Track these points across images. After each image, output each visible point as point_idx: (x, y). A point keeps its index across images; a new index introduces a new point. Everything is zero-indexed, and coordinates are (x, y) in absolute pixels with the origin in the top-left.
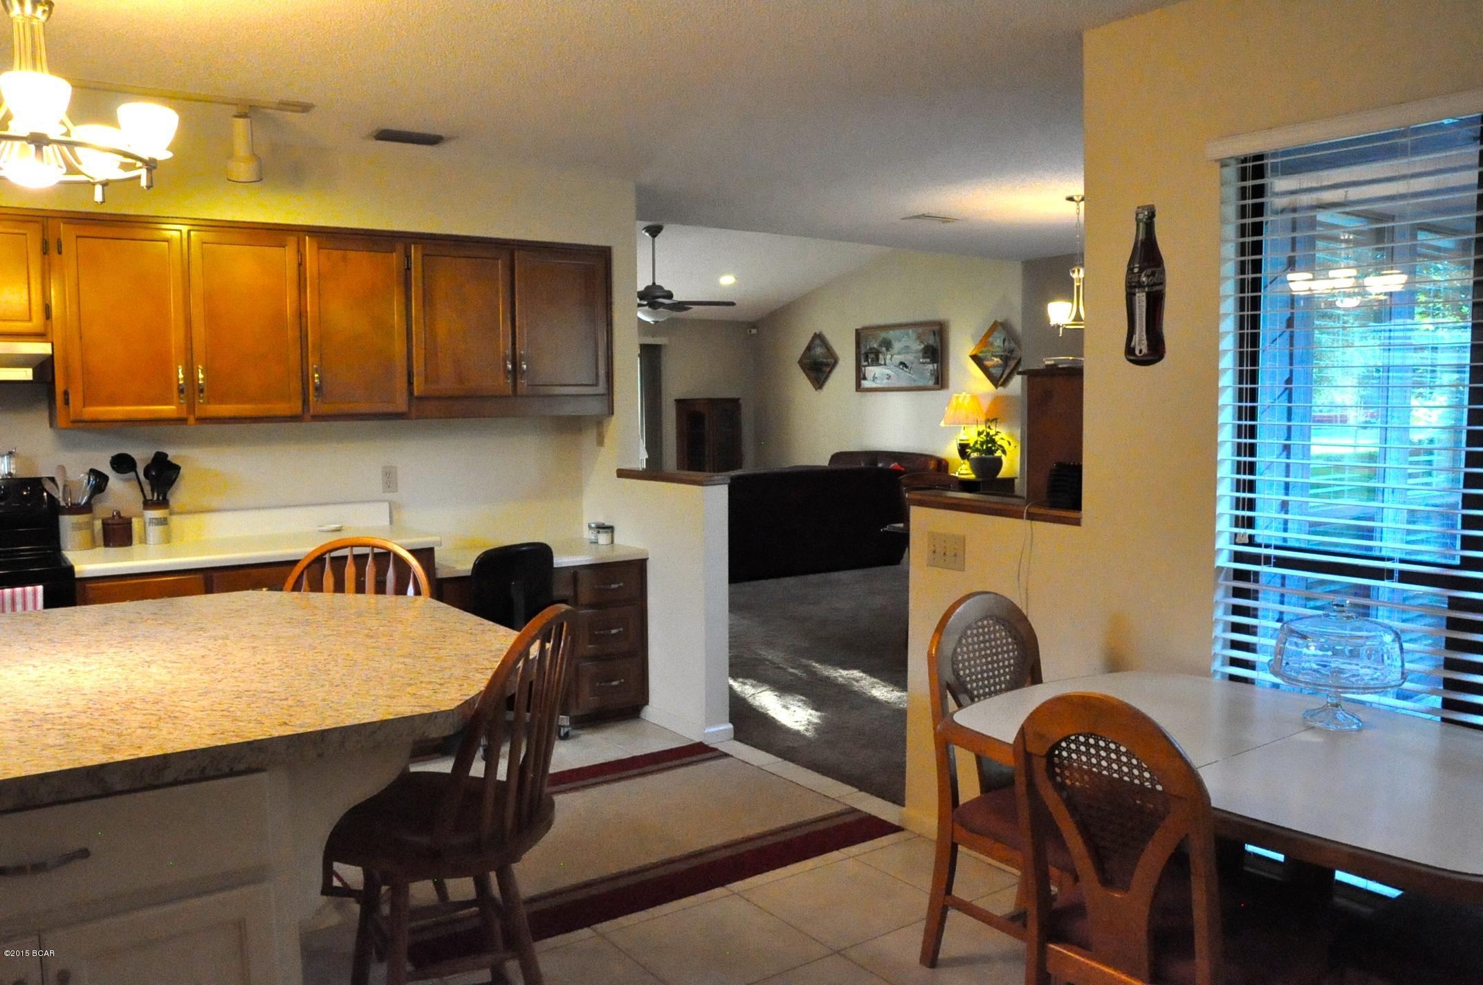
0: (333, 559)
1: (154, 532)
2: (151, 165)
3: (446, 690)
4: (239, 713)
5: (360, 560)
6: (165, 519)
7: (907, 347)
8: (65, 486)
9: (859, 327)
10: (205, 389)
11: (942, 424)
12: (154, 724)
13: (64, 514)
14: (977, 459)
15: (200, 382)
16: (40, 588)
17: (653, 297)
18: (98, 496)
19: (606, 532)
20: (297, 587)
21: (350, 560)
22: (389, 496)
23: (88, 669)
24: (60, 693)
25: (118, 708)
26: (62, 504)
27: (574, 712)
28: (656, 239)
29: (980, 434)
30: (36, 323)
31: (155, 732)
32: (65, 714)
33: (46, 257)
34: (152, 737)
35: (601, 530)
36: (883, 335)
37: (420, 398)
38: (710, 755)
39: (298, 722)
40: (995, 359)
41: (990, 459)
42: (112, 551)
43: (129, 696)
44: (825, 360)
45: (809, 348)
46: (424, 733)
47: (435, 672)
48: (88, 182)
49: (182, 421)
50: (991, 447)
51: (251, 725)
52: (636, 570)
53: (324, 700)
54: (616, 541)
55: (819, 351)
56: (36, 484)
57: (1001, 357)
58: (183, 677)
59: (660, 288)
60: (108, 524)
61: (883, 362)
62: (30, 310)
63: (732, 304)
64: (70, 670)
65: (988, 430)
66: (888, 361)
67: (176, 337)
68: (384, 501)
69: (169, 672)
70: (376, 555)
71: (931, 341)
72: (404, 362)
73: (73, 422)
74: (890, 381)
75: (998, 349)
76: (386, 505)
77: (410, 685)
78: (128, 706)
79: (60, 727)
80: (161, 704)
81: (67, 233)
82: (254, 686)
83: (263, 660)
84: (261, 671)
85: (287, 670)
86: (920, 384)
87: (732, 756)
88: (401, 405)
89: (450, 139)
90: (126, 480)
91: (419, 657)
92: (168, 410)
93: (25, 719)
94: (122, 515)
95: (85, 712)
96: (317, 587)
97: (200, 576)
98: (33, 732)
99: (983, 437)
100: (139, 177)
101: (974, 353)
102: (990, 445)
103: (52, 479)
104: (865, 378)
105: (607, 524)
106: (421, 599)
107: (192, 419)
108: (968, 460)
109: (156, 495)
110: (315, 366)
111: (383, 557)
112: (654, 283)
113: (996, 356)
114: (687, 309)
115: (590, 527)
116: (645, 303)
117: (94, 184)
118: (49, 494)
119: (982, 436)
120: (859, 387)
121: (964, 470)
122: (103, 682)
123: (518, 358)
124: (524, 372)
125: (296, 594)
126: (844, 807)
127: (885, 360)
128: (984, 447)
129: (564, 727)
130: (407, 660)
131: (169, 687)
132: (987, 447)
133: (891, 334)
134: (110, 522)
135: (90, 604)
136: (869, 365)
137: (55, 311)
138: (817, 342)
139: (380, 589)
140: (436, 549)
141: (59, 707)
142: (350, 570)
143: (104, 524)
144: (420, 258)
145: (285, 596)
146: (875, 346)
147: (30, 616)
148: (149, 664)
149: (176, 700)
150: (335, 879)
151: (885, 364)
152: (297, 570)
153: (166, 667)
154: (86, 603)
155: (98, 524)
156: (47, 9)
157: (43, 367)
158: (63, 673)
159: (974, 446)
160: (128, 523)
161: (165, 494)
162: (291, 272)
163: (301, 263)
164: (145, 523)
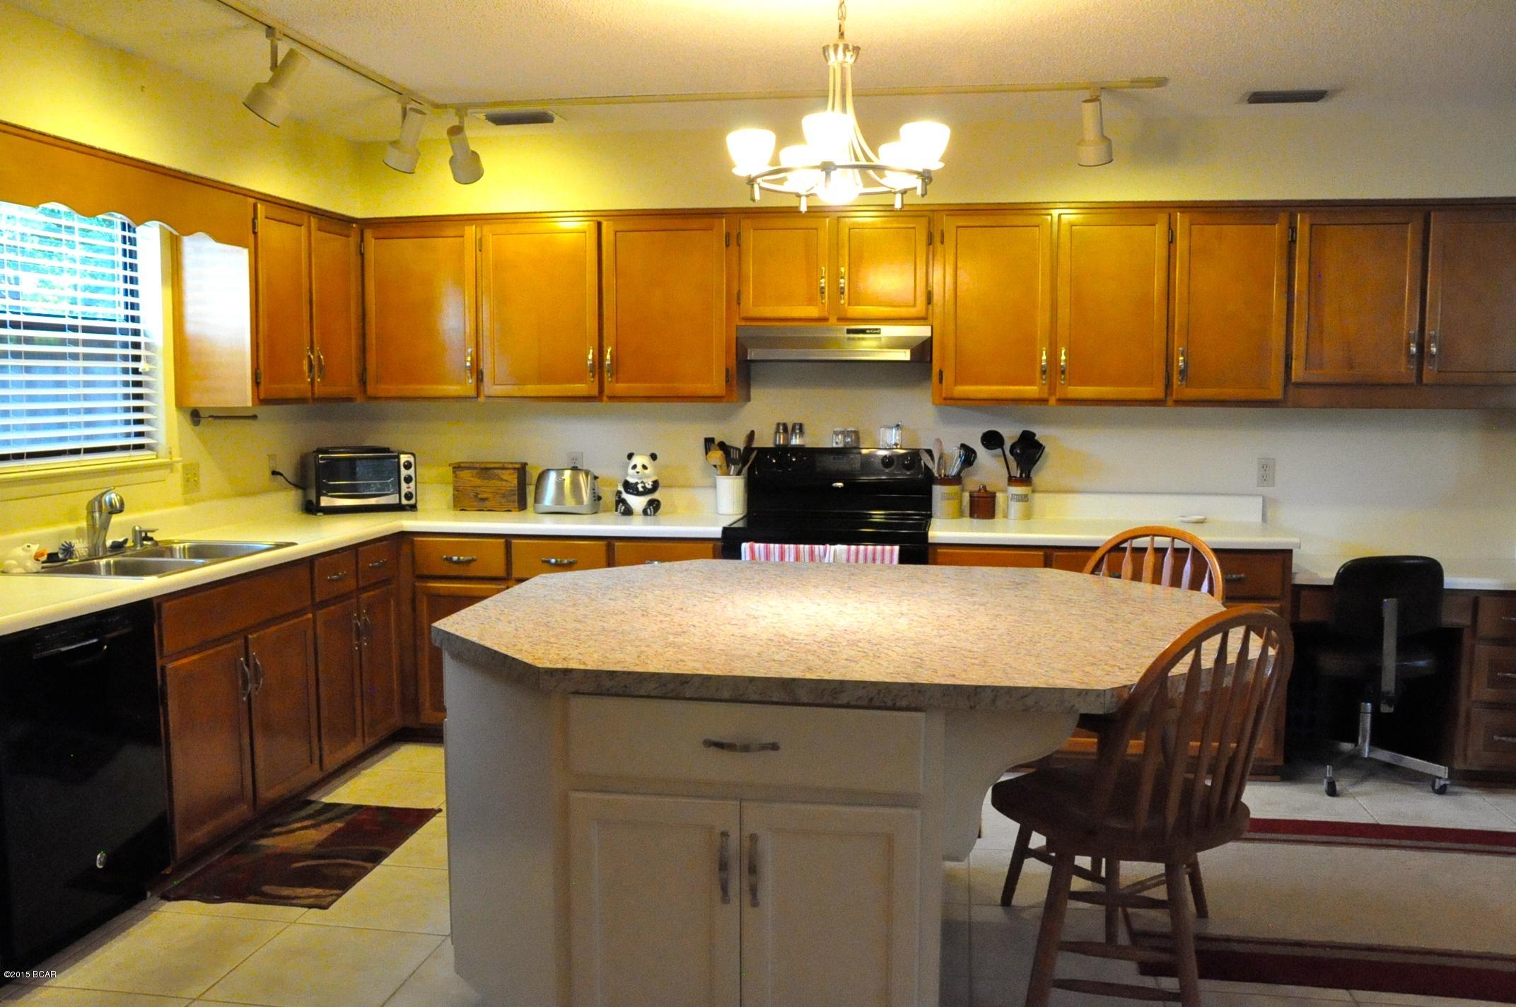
1: (1015, 508)
2: (925, 175)
6: (1026, 496)
8: (941, 458)
10: (1067, 370)
13: (935, 484)
15: (1062, 364)
16: (897, 548)
18: (966, 470)
21: (1149, 550)
22: (1266, 490)
25: (845, 644)
26: (936, 475)
30: (920, 308)
33: (931, 246)
37: (1298, 385)
42: (976, 522)
43: (862, 637)
49: (1043, 401)
56: (914, 457)
60: (974, 497)
62: (915, 297)
67: (1042, 319)
68: (1257, 495)
72: (1282, 343)
73: (945, 399)
76: (1260, 500)
78: (854, 643)
81: (949, 224)
85: (1004, 636)
88: (1276, 392)
89: (1335, 92)
90: (996, 456)
92: (1031, 390)
94: (988, 489)
103: (929, 452)
107: (1053, 401)
109: (1019, 472)
110: (1180, 349)
117: (895, 193)
118: (925, 466)
123: (1426, 339)
124: (1433, 356)
125: (1094, 576)
129: (1440, 778)
134: (976, 494)
137: (937, 297)
140: (1294, 551)
142: (1149, 559)
143: (971, 496)
144: (1307, 228)
147: (887, 569)
152: (1097, 555)
155: (966, 496)
156: (854, 53)
157: (923, 350)
160: (993, 497)
161: (1029, 472)
162: (1160, 251)
163: (1171, 241)
164: (1008, 498)
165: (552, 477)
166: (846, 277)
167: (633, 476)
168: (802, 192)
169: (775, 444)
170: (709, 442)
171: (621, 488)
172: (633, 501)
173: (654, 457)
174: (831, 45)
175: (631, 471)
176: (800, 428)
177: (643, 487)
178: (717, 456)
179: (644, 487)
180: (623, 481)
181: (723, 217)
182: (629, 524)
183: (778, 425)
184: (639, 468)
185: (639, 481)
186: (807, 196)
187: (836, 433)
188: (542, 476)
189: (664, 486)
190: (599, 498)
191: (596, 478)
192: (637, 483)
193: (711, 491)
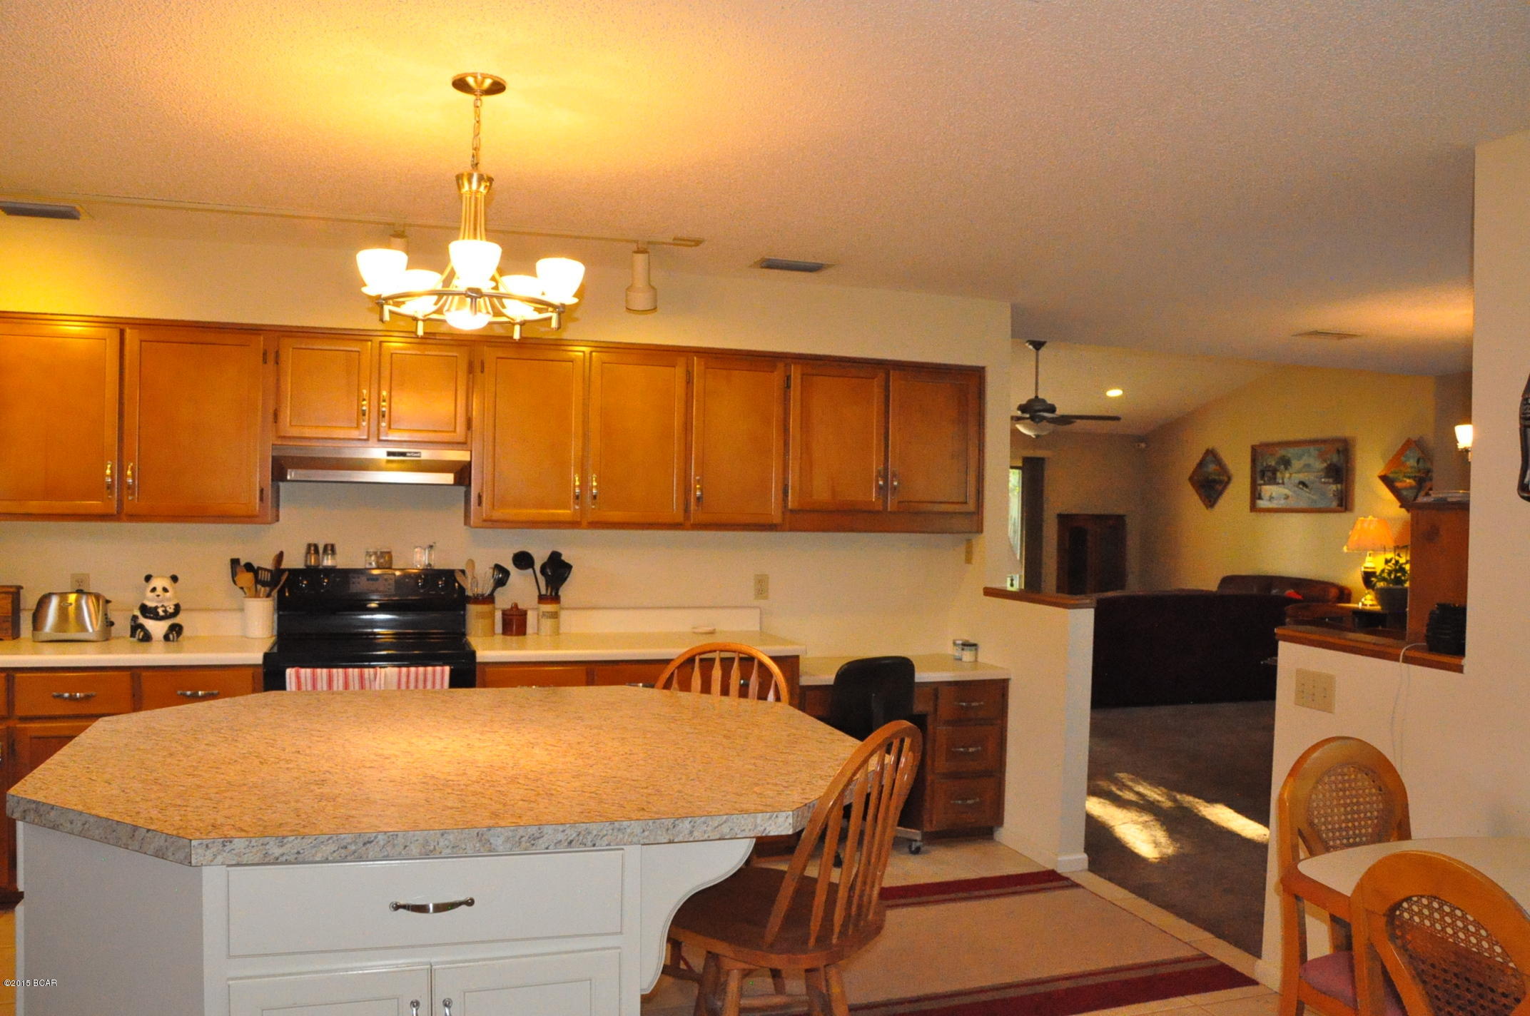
0: (701, 660)
1: (547, 624)
2: (562, 310)
3: (789, 792)
4: (605, 796)
5: (727, 664)
6: (556, 613)
7: (1308, 466)
8: (473, 578)
9: (1256, 442)
10: (598, 497)
11: (1345, 549)
12: (533, 799)
13: (471, 603)
14: (1382, 589)
15: (593, 488)
16: (447, 669)
17: (1034, 410)
18: (499, 590)
19: (971, 650)
20: (667, 686)
21: (717, 663)
22: (762, 603)
23: (482, 745)
24: (459, 763)
25: (505, 782)
26: (470, 594)
27: (928, 828)
28: (1040, 352)
29: (1387, 562)
30: (459, 433)
31: (532, 805)
32: (462, 783)
33: (471, 376)
34: (531, 810)
35: (966, 648)
36: (1281, 452)
37: (793, 511)
38: (1061, 883)
39: (655, 809)
40: (1408, 481)
41: (1401, 589)
42: (509, 639)
43: (514, 772)
44: (1216, 477)
45: (1201, 464)
46: (765, 829)
47: (782, 774)
48: (510, 323)
49: (575, 524)
50: (1399, 577)
51: (614, 808)
52: (998, 689)
53: (679, 792)
54: (980, 659)
55: (1212, 467)
56: (449, 575)
57: (1414, 478)
58: (561, 759)
59: (1043, 401)
60: (507, 615)
61: (1280, 481)
62: (455, 421)
63: (1116, 419)
64: (469, 744)
65: (1397, 558)
66: (1286, 480)
67: (574, 448)
68: (755, 607)
69: (549, 754)
70: (741, 659)
71: (1335, 458)
72: (781, 476)
73: (485, 521)
74: (1288, 501)
75: (1409, 470)
76: (758, 611)
77: (757, 785)
78: (513, 780)
79: (458, 793)
80: (539, 782)
81: (489, 354)
82: (619, 774)
83: (631, 750)
84: (627, 761)
85: (650, 761)
86: (1321, 505)
87: (1083, 887)
88: (776, 516)
89: (829, 266)
90: (527, 576)
91: (770, 760)
92: (565, 513)
93: (431, 782)
94: (520, 607)
95: (478, 782)
96: (685, 686)
97: (583, 668)
98: (437, 794)
99: (1391, 566)
100: (550, 319)
101: (1383, 474)
102: (1399, 575)
103: (463, 572)
104: (1260, 498)
105: (972, 641)
106: (779, 704)
107: (583, 522)
108: (1373, 590)
109: (549, 590)
110: (698, 478)
111: (748, 660)
112: (1037, 397)
113: (1409, 478)
114: (1070, 423)
115: (955, 644)
116: (1028, 416)
117: (514, 324)
118: (459, 584)
119: (1390, 564)
120: (1254, 508)
121: (1368, 601)
122: (495, 758)
123: (890, 475)
124: (895, 488)
125: (665, 691)
126: (1195, 953)
127: (1283, 479)
128: (1393, 576)
129: (916, 841)
130: (760, 762)
131: (548, 767)
132: (1395, 576)
133: (1290, 452)
134: (508, 613)
135: (488, 687)
136: (1265, 484)
137: (476, 421)
138: (1210, 458)
139: (743, 692)
140: (801, 656)
141: (457, 775)
142: (717, 673)
143: (503, 615)
144: (799, 377)
145: (655, 693)
146: (1273, 463)
147: (439, 693)
148: (533, 745)
149: (553, 779)
150: (682, 962)
151: (1283, 483)
152: (671, 668)
153: (547, 749)
154: (484, 685)
155: (498, 615)
156: (488, 184)
157: (463, 473)
158: (462, 746)
159: (1380, 575)
160: (524, 614)
161: (557, 590)
162: (679, 389)
163: (689, 382)
164: (538, 615)
165: (54, 602)
166: (387, 400)
167: (152, 600)
168: (420, 316)
169: (306, 565)
170: (235, 562)
171: (137, 613)
172: (151, 625)
173: (174, 579)
174: (465, 174)
175: (150, 595)
176: (330, 549)
177: (163, 611)
178: (246, 578)
179: (165, 611)
180: (139, 605)
181: (260, 334)
182: (145, 652)
183: (309, 546)
184: (159, 591)
185: (159, 605)
186: (424, 321)
187: (368, 554)
188: (43, 602)
189: (187, 610)
190: (112, 624)
191: (108, 602)
192: (156, 608)
193: (239, 615)
